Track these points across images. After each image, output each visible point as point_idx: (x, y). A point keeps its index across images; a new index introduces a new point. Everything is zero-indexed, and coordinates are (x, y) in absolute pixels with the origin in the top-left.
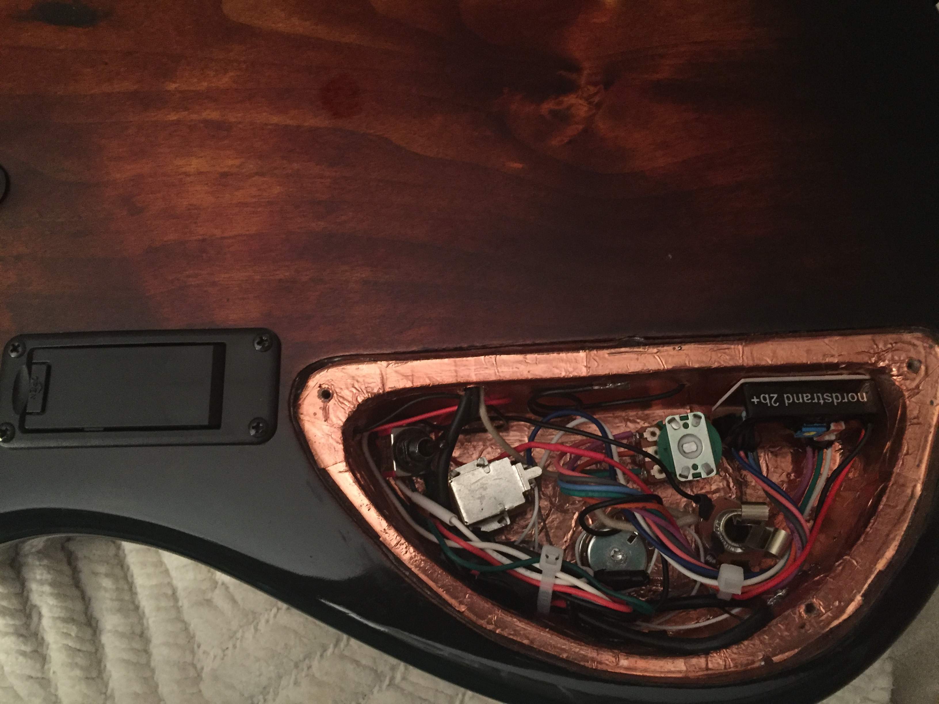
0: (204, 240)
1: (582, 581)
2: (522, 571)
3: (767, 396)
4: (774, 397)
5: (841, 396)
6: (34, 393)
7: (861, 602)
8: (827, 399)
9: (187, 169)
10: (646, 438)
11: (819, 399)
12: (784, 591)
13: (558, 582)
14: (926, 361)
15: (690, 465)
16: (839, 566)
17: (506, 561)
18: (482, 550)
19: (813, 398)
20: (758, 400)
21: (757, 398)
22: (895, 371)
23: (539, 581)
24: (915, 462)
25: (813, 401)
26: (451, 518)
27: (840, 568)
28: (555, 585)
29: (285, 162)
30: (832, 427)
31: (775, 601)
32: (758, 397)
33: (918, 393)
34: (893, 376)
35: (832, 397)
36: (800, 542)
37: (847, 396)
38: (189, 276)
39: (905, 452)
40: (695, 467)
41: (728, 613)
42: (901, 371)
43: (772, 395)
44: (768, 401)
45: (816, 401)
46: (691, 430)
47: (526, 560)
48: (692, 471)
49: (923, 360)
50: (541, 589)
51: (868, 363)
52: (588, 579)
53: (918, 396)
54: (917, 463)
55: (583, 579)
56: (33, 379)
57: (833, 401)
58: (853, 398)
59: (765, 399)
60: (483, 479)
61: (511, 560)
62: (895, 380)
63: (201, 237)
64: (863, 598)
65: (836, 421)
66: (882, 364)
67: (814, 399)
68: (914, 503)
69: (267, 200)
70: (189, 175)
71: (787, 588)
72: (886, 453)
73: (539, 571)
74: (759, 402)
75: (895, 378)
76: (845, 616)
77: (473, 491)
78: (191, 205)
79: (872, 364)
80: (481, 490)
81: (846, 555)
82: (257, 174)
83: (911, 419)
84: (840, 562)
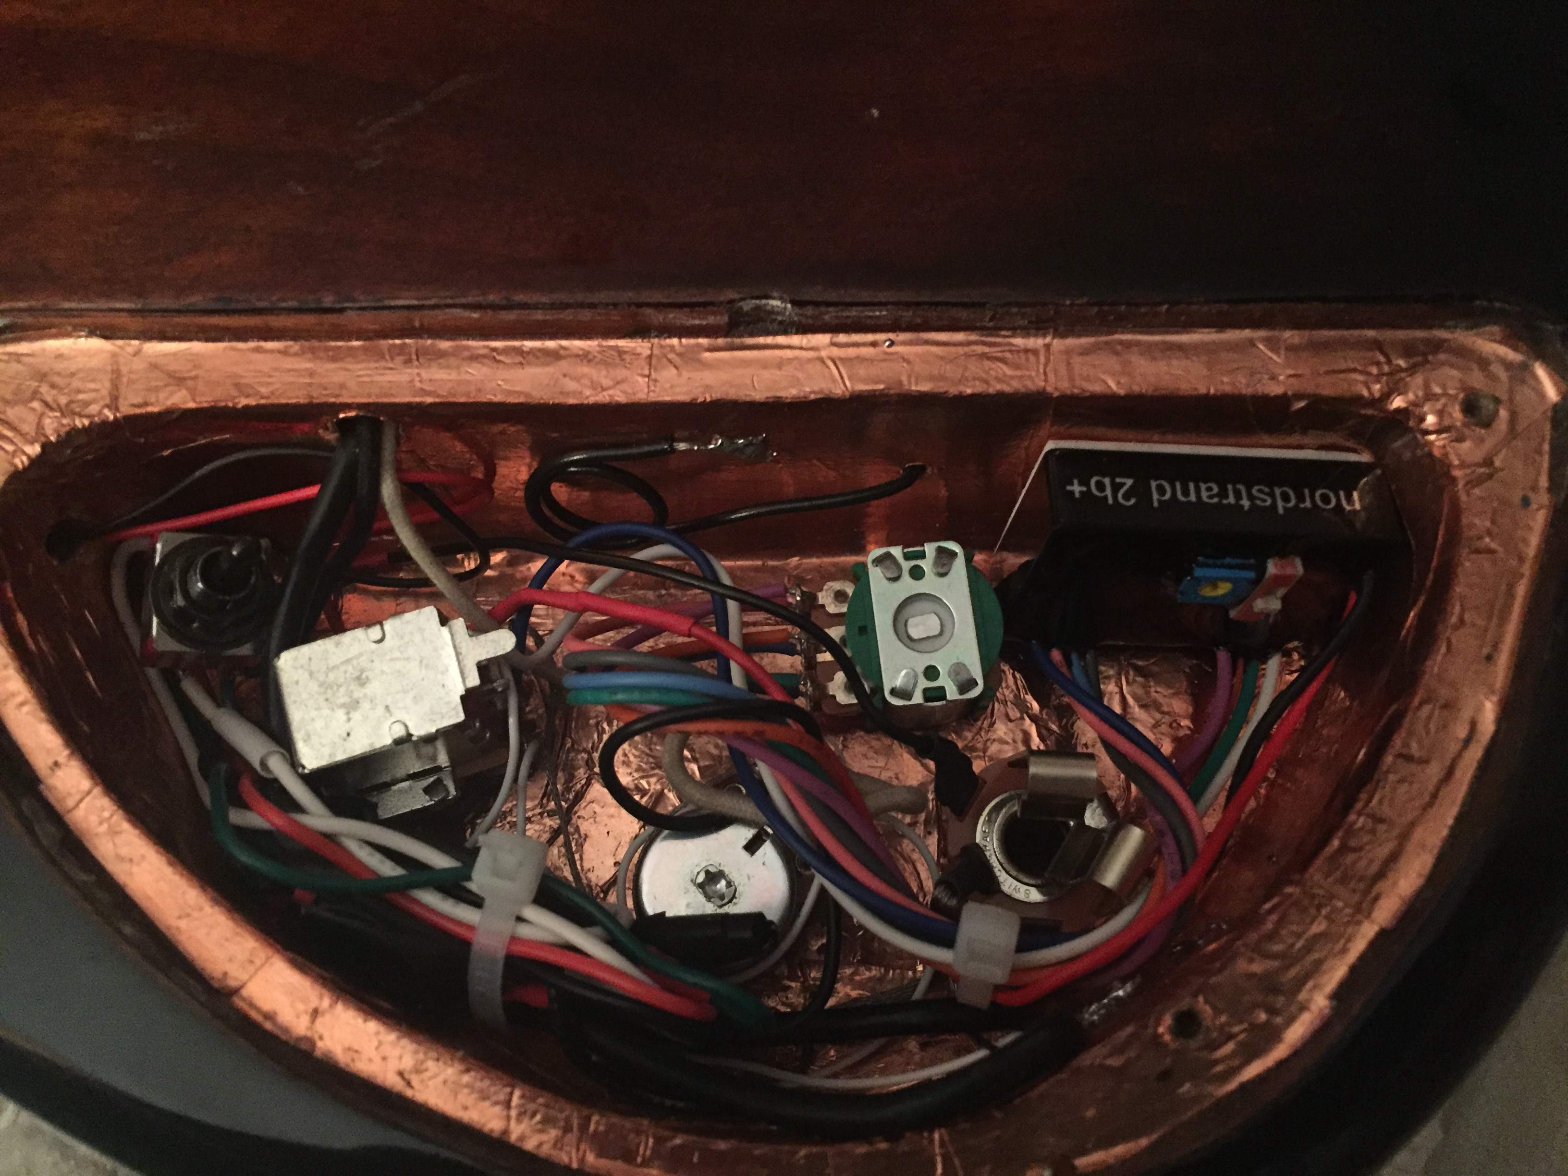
1: (589, 933)
2: (431, 899)
3: (1107, 481)
4: (1123, 484)
5: (1295, 493)
7: (1327, 1011)
8: (1259, 499)
10: (823, 606)
11: (1238, 495)
12: (1129, 987)
13: (524, 931)
14: (1511, 400)
15: (920, 670)
16: (1271, 911)
17: (388, 869)
18: (330, 838)
19: (1223, 494)
20: (1084, 489)
21: (1080, 484)
22: (1431, 420)
23: (471, 928)
24: (1481, 647)
25: (1225, 502)
26: (269, 754)
27: (1274, 917)
28: (514, 939)
30: (1272, 568)
31: (1102, 1012)
32: (1085, 482)
33: (1490, 476)
34: (1427, 432)
35: (1272, 495)
36: (1176, 858)
37: (1312, 497)
39: (1454, 619)
40: (931, 672)
41: (988, 1045)
42: (1447, 422)
43: (1118, 480)
44: (1108, 492)
45: (1232, 500)
46: (930, 584)
47: (445, 870)
48: (924, 683)
49: (1504, 397)
50: (475, 948)
51: (1361, 397)
52: (607, 929)
53: (1489, 484)
54: (1485, 651)
55: (598, 930)
57: (1274, 505)
58: (1326, 499)
59: (1101, 486)
60: (362, 659)
61: (403, 867)
62: (1432, 443)
64: (1334, 1003)
65: (1282, 554)
66: (1398, 402)
67: (1227, 497)
68: (1475, 753)
71: (1138, 979)
72: (1406, 637)
73: (476, 902)
74: (1087, 495)
75: (1432, 437)
76: (1279, 1052)
77: (330, 687)
79: (1373, 402)
80: (353, 687)
81: (1291, 883)
83: (1471, 539)
84: (1275, 901)
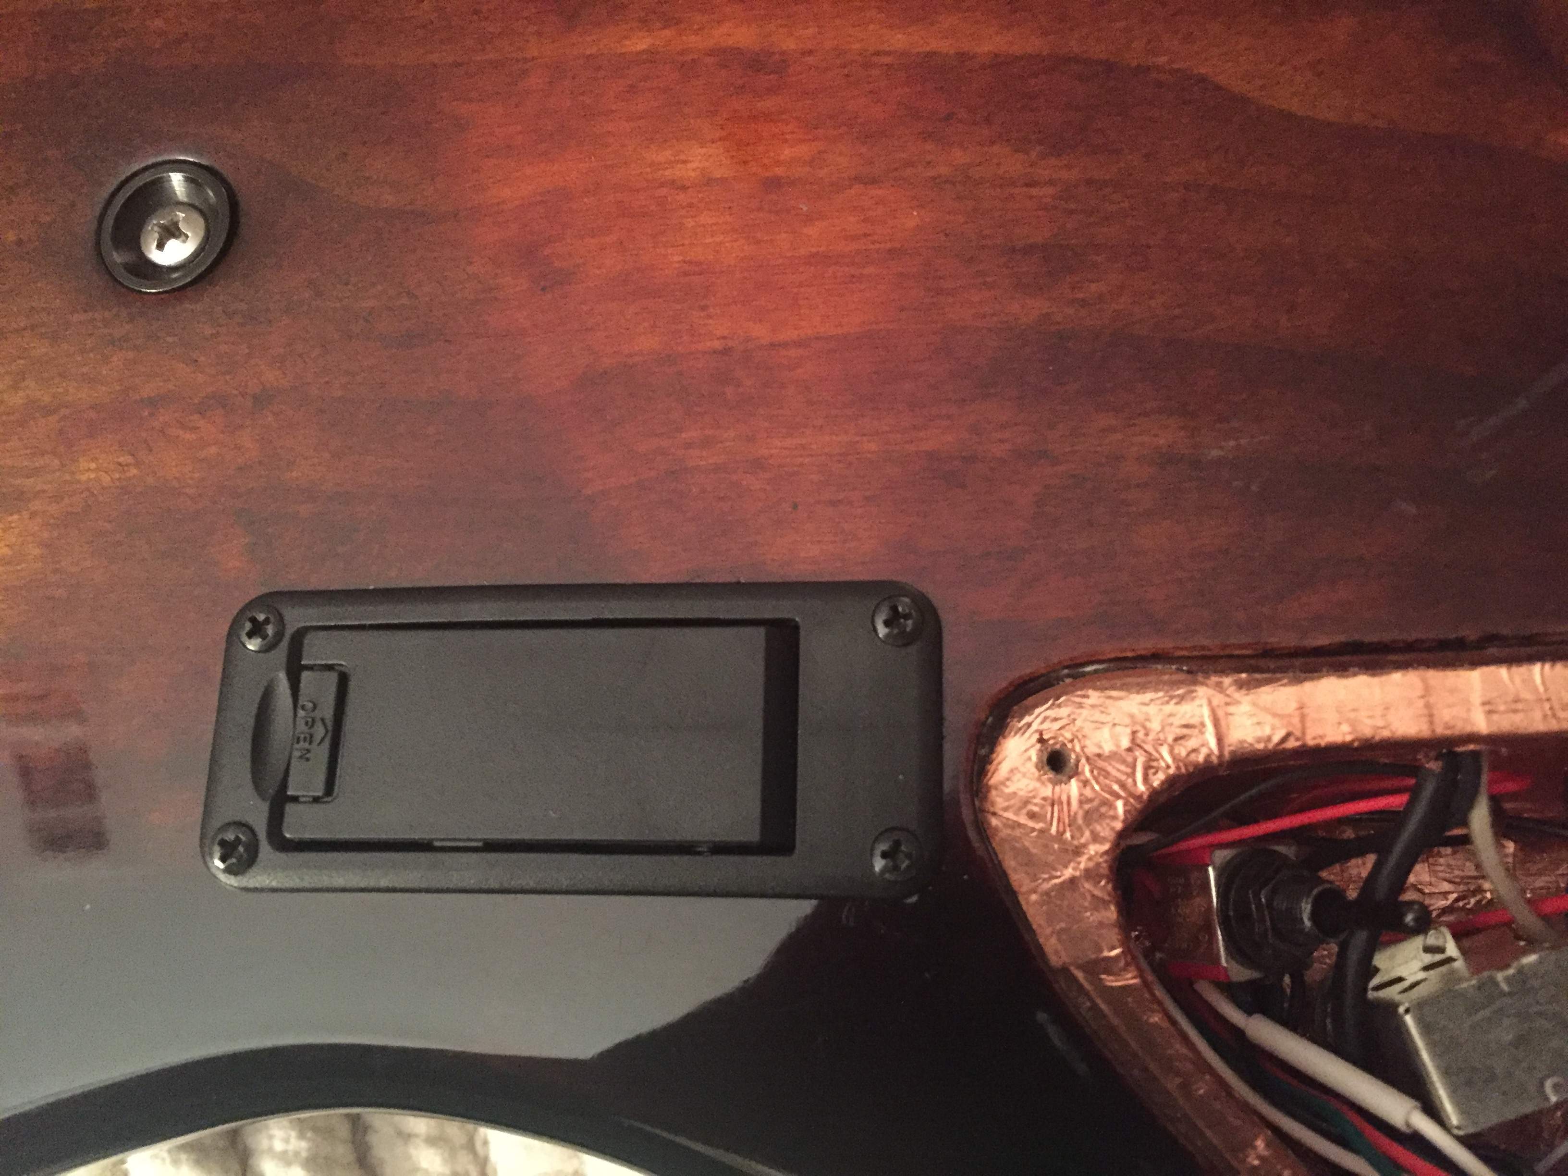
0: (726, 352)
6: (306, 745)
9: (678, 172)
26: (1409, 1113)
29: (929, 146)
38: (689, 445)
56: (303, 708)
63: (717, 345)
69: (889, 246)
70: (684, 188)
78: (690, 262)
82: (857, 179)
